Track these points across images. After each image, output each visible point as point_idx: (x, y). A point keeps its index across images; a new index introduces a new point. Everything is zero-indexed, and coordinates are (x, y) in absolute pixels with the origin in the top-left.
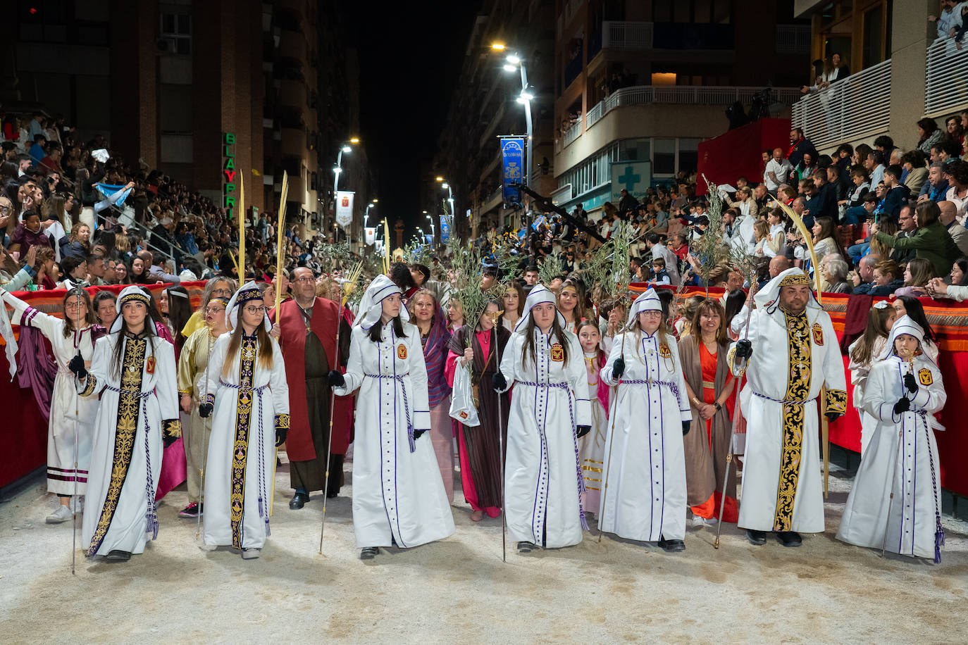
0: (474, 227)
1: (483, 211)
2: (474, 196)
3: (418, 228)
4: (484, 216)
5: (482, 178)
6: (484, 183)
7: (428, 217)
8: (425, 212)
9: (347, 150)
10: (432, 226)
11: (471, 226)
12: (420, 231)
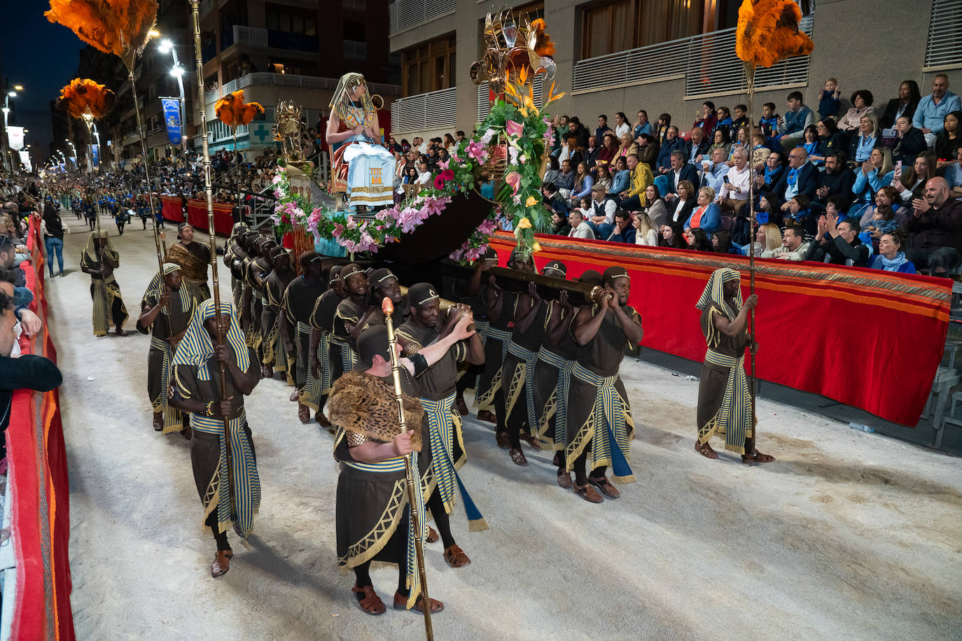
0: (116, 154)
1: (124, 143)
2: (113, 131)
3: (58, 151)
4: (127, 146)
5: (122, 119)
6: (124, 123)
7: (70, 144)
8: (67, 140)
9: (13, 94)
10: (75, 151)
11: (113, 153)
12: (61, 153)
